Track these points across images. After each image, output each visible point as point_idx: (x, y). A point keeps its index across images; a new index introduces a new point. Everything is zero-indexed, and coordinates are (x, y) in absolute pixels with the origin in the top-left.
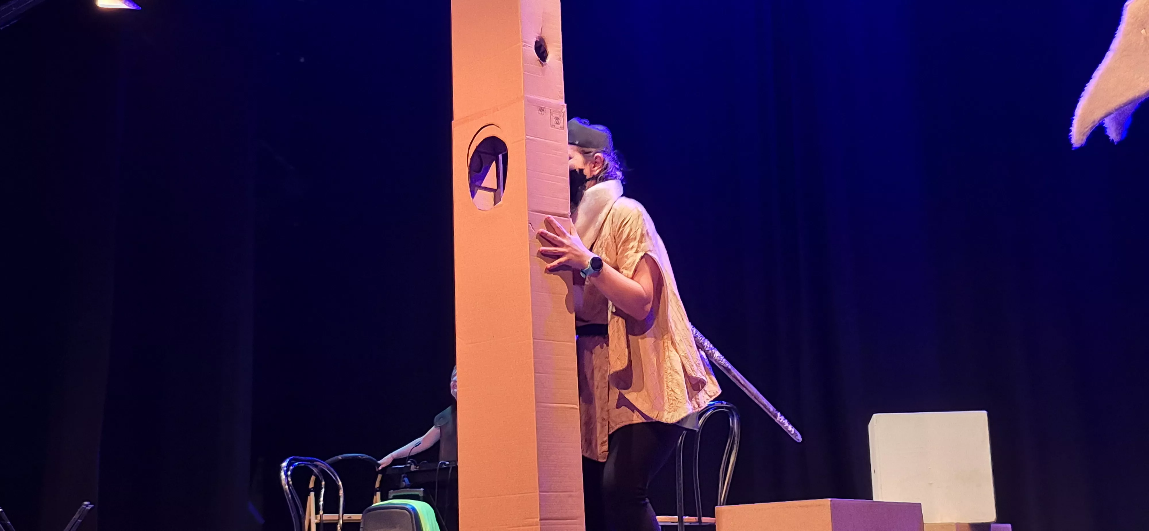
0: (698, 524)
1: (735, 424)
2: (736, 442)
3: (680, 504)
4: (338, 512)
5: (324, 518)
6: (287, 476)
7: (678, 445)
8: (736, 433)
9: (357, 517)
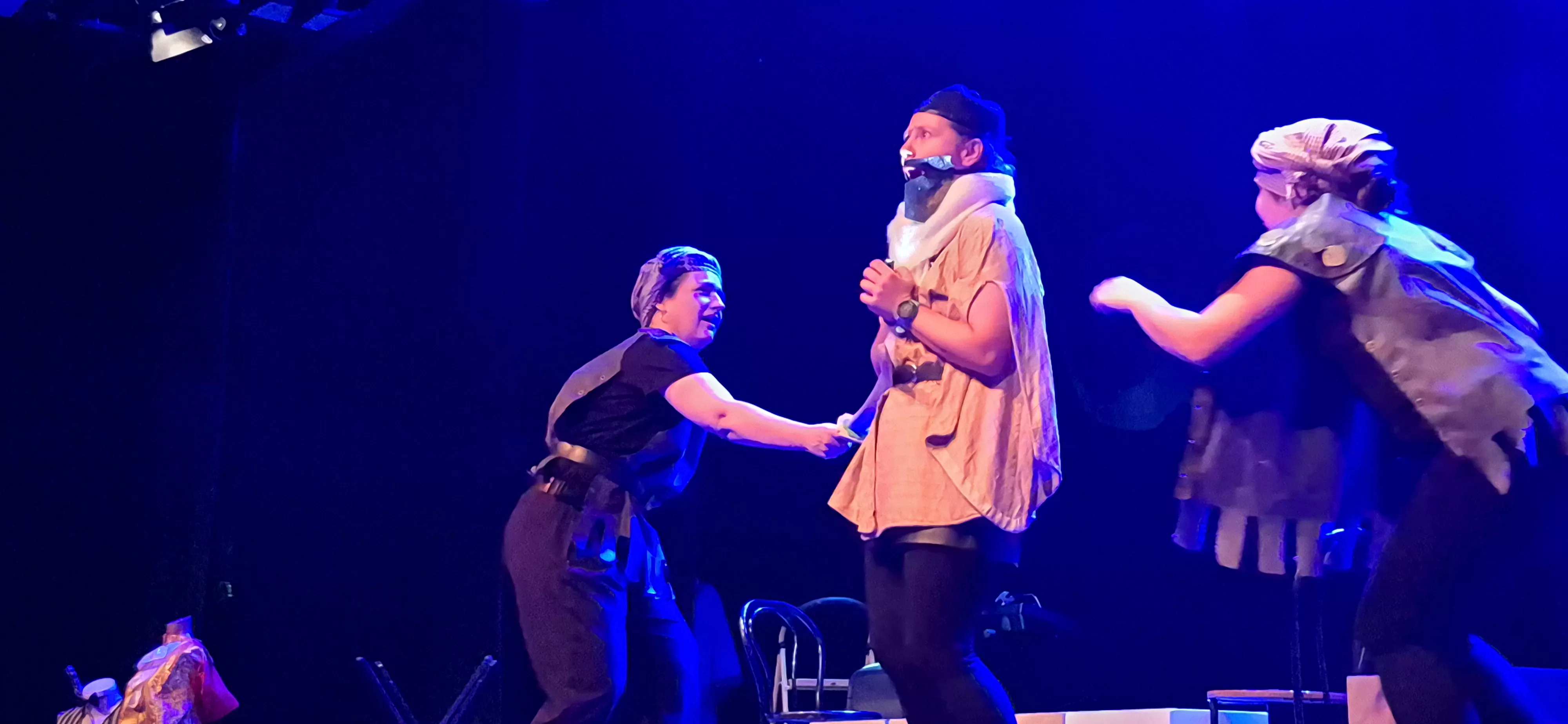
0: (1324, 701)
3: (1296, 675)
4: (816, 676)
5: (798, 684)
6: (747, 624)
9: (843, 683)
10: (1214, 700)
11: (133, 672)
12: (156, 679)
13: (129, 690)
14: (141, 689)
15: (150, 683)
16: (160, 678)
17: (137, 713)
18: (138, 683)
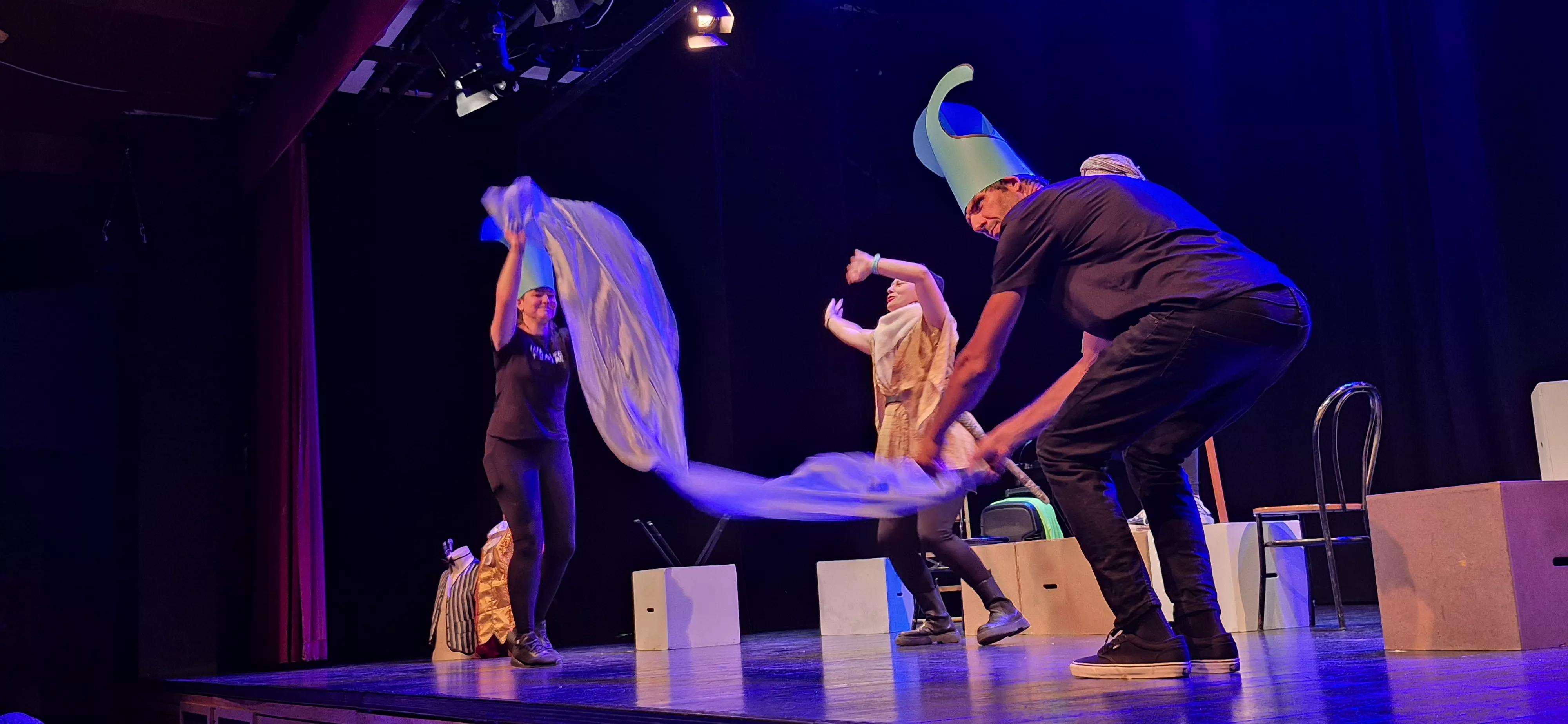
0: (1342, 511)
1: (1375, 404)
2: (1378, 424)
3: (1320, 493)
7: (1314, 431)
8: (1378, 415)
10: (1259, 515)
11: (485, 540)
12: (502, 544)
13: (484, 553)
14: (492, 551)
15: (498, 547)
16: (504, 543)
17: (491, 568)
18: (489, 547)
